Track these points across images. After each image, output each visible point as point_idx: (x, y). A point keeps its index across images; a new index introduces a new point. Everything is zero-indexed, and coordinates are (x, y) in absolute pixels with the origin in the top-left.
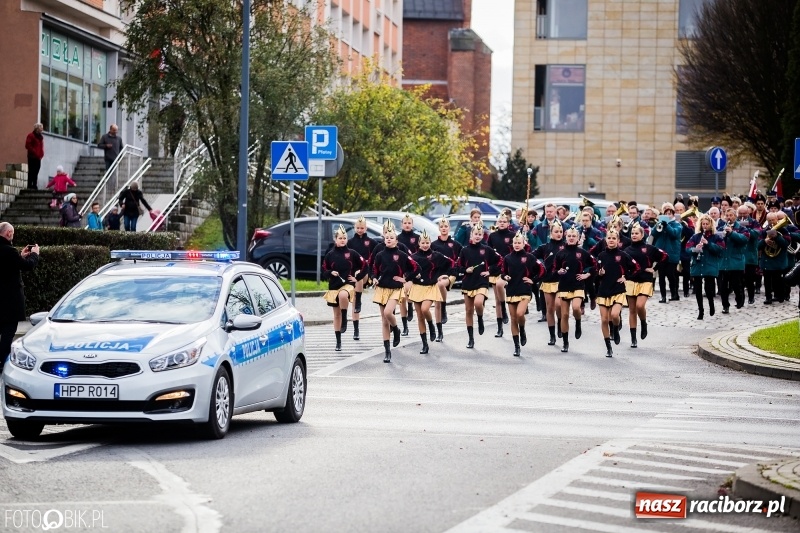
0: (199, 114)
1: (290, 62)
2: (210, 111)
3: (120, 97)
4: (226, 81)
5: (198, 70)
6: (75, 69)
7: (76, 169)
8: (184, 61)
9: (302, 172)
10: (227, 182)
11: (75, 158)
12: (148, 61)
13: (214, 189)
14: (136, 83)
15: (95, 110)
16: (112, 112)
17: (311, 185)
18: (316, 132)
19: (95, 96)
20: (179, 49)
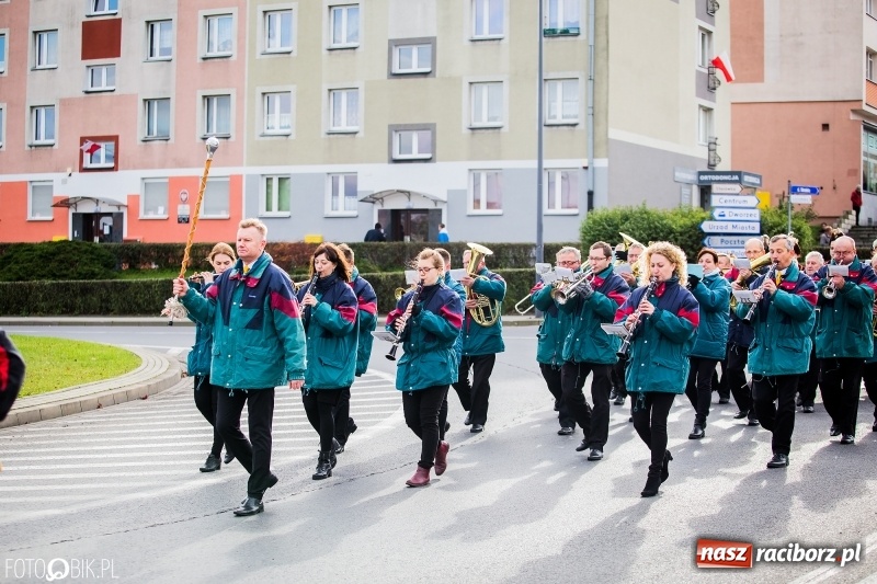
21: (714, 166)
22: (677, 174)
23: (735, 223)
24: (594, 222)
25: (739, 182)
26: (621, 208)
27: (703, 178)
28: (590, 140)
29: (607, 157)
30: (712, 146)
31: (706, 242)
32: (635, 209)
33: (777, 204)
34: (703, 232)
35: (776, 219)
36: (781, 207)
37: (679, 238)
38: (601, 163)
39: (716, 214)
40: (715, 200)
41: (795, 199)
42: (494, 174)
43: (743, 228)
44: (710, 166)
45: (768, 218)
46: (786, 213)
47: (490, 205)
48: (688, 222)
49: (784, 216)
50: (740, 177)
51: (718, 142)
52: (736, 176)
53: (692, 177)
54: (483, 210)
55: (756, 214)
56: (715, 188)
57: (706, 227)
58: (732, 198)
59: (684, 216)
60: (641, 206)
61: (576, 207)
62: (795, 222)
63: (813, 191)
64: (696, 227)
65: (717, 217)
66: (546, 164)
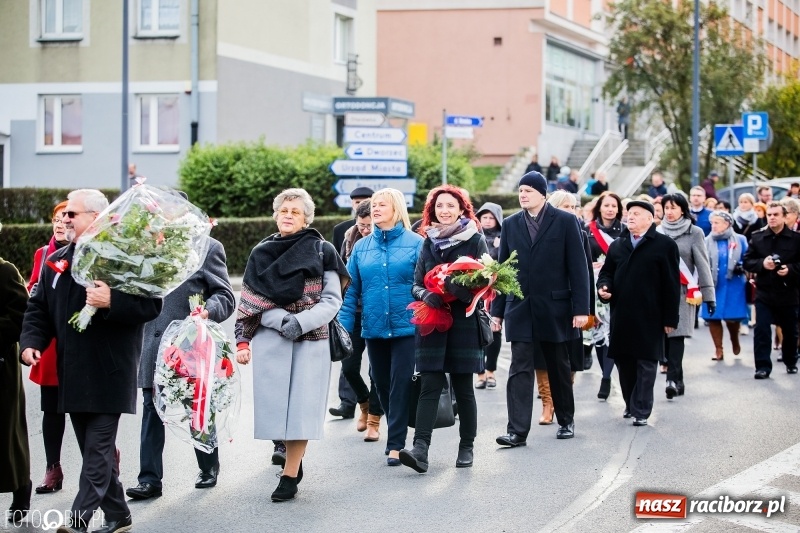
0: (663, 106)
1: (732, 64)
2: (671, 104)
3: (604, 95)
4: (683, 80)
5: (662, 72)
6: (569, 74)
7: (573, 150)
8: (651, 65)
9: (739, 148)
10: (685, 157)
11: (571, 142)
12: (625, 67)
13: (674, 162)
14: (614, 84)
15: (586, 104)
16: (599, 106)
17: (749, 158)
18: (751, 118)
19: (587, 94)
20: (647, 57)
21: (354, 90)
22: (307, 101)
23: (375, 164)
24: (197, 162)
25: (385, 112)
26: (232, 145)
27: (340, 106)
28: (194, 57)
29: (216, 78)
30: (352, 66)
31: (338, 187)
32: (249, 146)
33: (432, 139)
34: (334, 175)
35: (429, 158)
36: (435, 143)
37: (305, 182)
38: (209, 86)
39: (351, 151)
40: (349, 134)
41: (451, 132)
42: (69, 102)
43: (385, 169)
44: (350, 90)
45: (420, 157)
46: (440, 150)
47: (65, 139)
48: (316, 162)
49: (439, 154)
50: (386, 104)
51: (359, 60)
52: (382, 104)
53: (325, 104)
54: (57, 146)
55: (402, 153)
56: (350, 119)
57: (338, 168)
58: (371, 131)
59: (311, 154)
60: (257, 141)
61: (176, 142)
62: (453, 163)
63: (475, 122)
64: (326, 168)
65: (353, 156)
66: (133, 87)
